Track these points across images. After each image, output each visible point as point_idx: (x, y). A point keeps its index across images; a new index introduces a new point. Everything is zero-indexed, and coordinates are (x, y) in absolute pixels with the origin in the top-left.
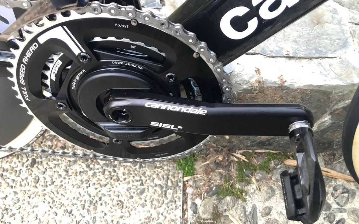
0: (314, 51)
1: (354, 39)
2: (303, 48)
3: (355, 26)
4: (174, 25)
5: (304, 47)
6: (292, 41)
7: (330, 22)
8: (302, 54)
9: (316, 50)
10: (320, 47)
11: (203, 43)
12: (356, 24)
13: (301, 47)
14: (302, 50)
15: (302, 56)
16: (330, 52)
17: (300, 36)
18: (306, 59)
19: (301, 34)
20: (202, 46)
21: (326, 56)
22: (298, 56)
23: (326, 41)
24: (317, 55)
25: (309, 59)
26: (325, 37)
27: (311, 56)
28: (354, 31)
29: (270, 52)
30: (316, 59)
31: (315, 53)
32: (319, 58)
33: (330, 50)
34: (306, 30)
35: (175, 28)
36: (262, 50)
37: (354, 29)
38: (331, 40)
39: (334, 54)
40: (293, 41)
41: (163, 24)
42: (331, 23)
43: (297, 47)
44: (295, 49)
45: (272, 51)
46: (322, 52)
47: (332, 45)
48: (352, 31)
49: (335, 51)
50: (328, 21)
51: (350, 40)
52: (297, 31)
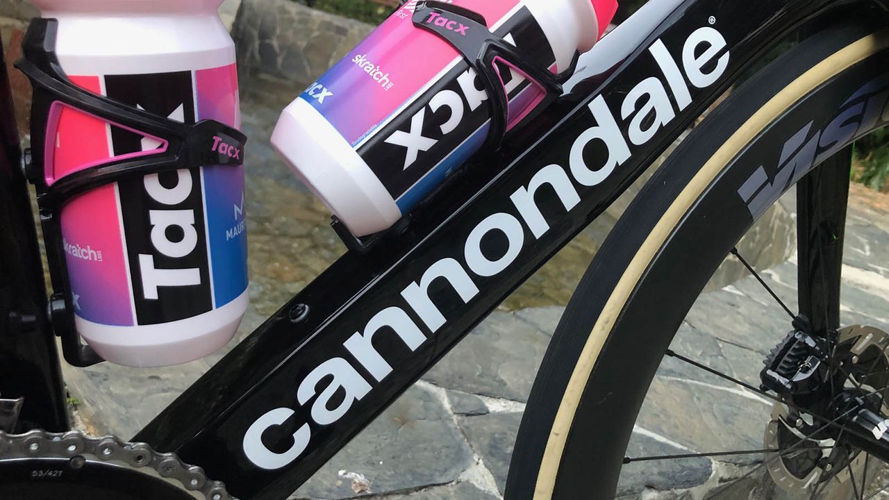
0: (409, 477)
1: (472, 443)
2: (389, 473)
3: (466, 419)
4: (161, 456)
5: (389, 471)
6: (364, 464)
7: (423, 418)
8: (389, 486)
9: (413, 473)
10: (418, 467)
11: (218, 483)
12: (468, 415)
13: (385, 473)
14: (387, 478)
15: (390, 489)
16: (437, 473)
17: (377, 451)
18: (398, 494)
19: (378, 448)
20: (217, 489)
21: (433, 482)
22: (383, 491)
23: (426, 453)
24: (417, 484)
25: (403, 494)
26: (421, 446)
27: (406, 487)
28: (467, 427)
29: (326, 493)
30: (417, 491)
31: (411, 479)
32: (421, 488)
33: (436, 470)
34: (385, 437)
35: (165, 461)
36: (310, 490)
37: (466, 423)
38: (433, 450)
39: (446, 476)
40: (367, 462)
41: (139, 458)
42: (425, 419)
43: (376, 473)
44: (373, 479)
45: (330, 491)
46: (424, 475)
47: (438, 459)
48: (463, 428)
49: (446, 470)
50: (420, 416)
51: (466, 444)
52: (370, 442)
